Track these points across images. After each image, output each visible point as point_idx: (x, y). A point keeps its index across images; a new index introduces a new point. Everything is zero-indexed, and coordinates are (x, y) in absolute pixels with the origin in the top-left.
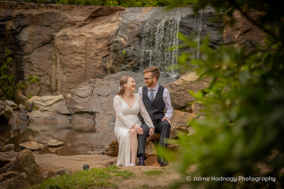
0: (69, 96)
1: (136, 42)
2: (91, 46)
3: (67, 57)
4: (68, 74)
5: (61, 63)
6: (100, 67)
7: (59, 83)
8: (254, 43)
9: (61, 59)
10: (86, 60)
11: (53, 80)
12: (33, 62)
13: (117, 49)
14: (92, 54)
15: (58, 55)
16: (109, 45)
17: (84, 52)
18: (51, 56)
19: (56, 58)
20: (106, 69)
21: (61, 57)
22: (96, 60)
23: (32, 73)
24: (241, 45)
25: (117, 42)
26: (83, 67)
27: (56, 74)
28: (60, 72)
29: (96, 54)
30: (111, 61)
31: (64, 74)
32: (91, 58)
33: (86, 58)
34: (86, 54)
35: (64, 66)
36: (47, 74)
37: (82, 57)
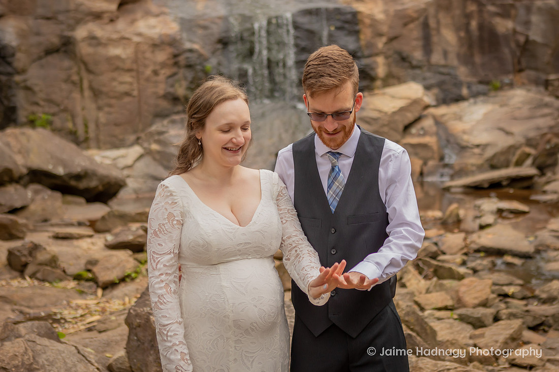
0: (155, 147)
1: (219, 53)
2: (145, 58)
3: (104, 78)
4: (107, 109)
5: (92, 88)
6: (165, 96)
7: (92, 127)
8: (405, 55)
9: (90, 82)
10: (138, 83)
11: (79, 121)
12: (36, 89)
13: (192, 63)
14: (148, 72)
15: (84, 74)
16: (176, 56)
17: (134, 68)
18: (69, 77)
19: (81, 80)
20: (175, 100)
21: (91, 77)
22: (156, 82)
23: (35, 108)
24: (387, 57)
25: (191, 51)
26: (134, 97)
27: (83, 109)
28: (91, 105)
29: (156, 73)
30: (185, 84)
31: (99, 108)
32: (148, 80)
33: (138, 79)
34: (138, 72)
35: (96, 93)
36: (65, 110)
37: (133, 77)
